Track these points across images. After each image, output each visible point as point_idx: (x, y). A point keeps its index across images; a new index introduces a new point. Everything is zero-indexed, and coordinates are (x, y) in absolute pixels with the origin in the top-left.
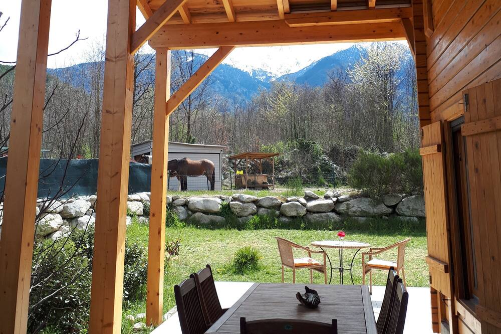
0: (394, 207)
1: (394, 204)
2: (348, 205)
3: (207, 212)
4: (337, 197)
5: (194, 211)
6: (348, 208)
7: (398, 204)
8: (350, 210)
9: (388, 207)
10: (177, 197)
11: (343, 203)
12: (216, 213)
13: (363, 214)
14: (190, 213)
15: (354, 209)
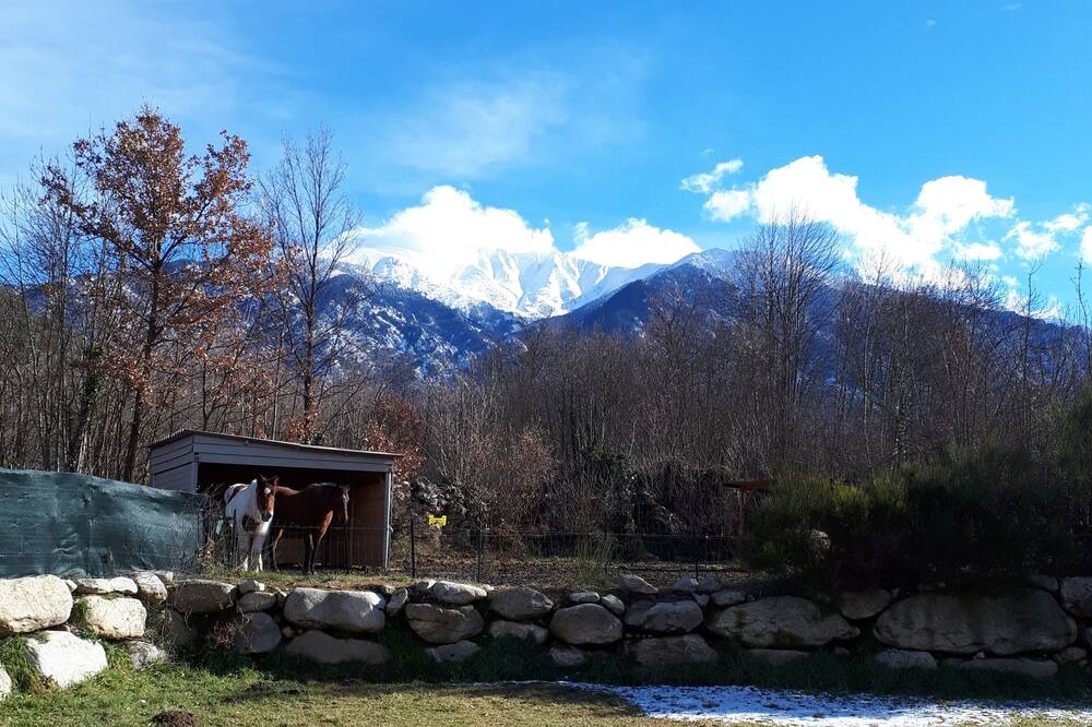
0: (867, 624)
1: (869, 615)
2: (740, 615)
3: (336, 631)
4: (709, 593)
5: (301, 628)
6: (740, 625)
7: (878, 615)
8: (746, 628)
9: (852, 622)
10: (250, 588)
11: (727, 611)
12: (364, 635)
13: (782, 641)
14: (288, 631)
15: (758, 627)
